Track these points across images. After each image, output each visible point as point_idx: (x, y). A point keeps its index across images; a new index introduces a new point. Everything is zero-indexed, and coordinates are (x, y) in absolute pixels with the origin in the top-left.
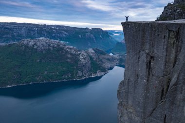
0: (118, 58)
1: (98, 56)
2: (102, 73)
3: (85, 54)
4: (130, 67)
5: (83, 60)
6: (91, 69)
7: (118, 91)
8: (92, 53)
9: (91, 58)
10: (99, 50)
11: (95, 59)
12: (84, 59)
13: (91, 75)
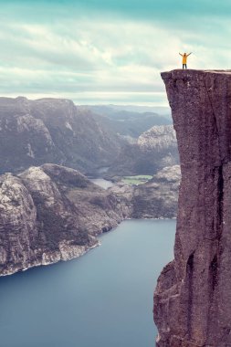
0: (127, 196)
1: (63, 192)
2: (78, 251)
3: (16, 186)
4: (194, 215)
5: (10, 208)
6: (38, 238)
7: (157, 298)
8: (40, 181)
9: (38, 200)
10: (64, 173)
11: (50, 203)
12: (15, 202)
13: (40, 258)
